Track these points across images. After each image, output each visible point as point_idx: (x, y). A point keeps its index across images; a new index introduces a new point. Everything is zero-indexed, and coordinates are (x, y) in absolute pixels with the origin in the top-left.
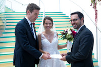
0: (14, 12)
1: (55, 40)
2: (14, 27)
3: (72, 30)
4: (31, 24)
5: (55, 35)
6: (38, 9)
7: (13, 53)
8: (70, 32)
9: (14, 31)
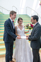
0: (4, 14)
2: (4, 22)
3: (31, 24)
4: (12, 22)
5: (23, 27)
6: (16, 13)
7: (3, 34)
8: (30, 25)
9: (4, 24)
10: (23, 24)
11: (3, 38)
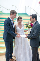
1: (23, 28)
5: (23, 25)
7: (3, 33)
9: (3, 23)
10: (23, 23)
11: (3, 37)
